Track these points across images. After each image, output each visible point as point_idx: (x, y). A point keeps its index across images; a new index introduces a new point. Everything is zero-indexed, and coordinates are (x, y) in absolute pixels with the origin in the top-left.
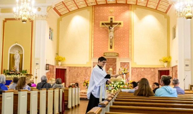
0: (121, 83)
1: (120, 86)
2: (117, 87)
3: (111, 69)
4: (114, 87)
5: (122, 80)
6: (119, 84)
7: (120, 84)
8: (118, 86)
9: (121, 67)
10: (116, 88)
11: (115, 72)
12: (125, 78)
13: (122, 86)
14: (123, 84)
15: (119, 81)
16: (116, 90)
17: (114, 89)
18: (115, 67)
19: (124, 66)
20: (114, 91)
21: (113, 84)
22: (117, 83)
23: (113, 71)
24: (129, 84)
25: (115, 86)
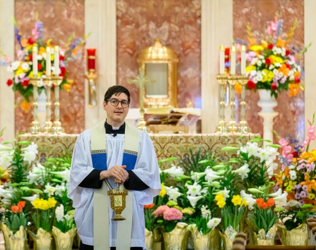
0: (244, 170)
2: (209, 201)
3: (158, 53)
4: (183, 202)
5: (251, 149)
6: (224, 184)
7: (233, 184)
8: (221, 198)
9: (240, 35)
10: (205, 211)
13: (245, 199)
14: (256, 178)
15: (223, 157)
16: (203, 226)
17: (188, 219)
18: (189, 40)
19: (261, 26)
21: (180, 184)
22: (210, 174)
23: (178, 66)
24: (301, 178)
25: (194, 193)
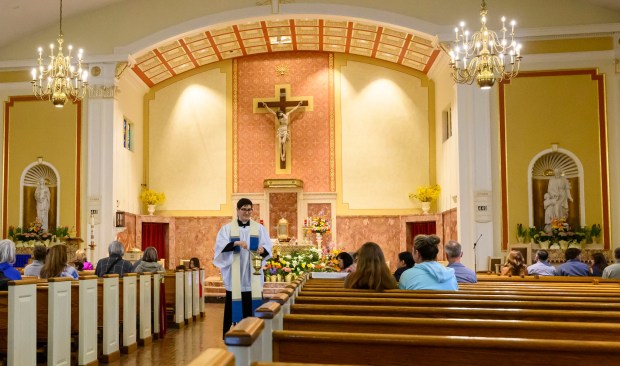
0: (311, 256)
1: (309, 266)
2: (300, 266)
3: (283, 221)
4: (291, 266)
5: (314, 249)
6: (305, 260)
7: (308, 261)
8: (304, 265)
9: (310, 215)
10: (298, 269)
11: (293, 228)
12: (319, 245)
13: (312, 265)
14: (315, 259)
15: (304, 252)
16: (298, 274)
17: (293, 271)
18: (293, 217)
19: (317, 213)
20: (293, 277)
21: (290, 261)
22: (300, 257)
23: (290, 225)
24: (330, 259)
25: (295, 263)
